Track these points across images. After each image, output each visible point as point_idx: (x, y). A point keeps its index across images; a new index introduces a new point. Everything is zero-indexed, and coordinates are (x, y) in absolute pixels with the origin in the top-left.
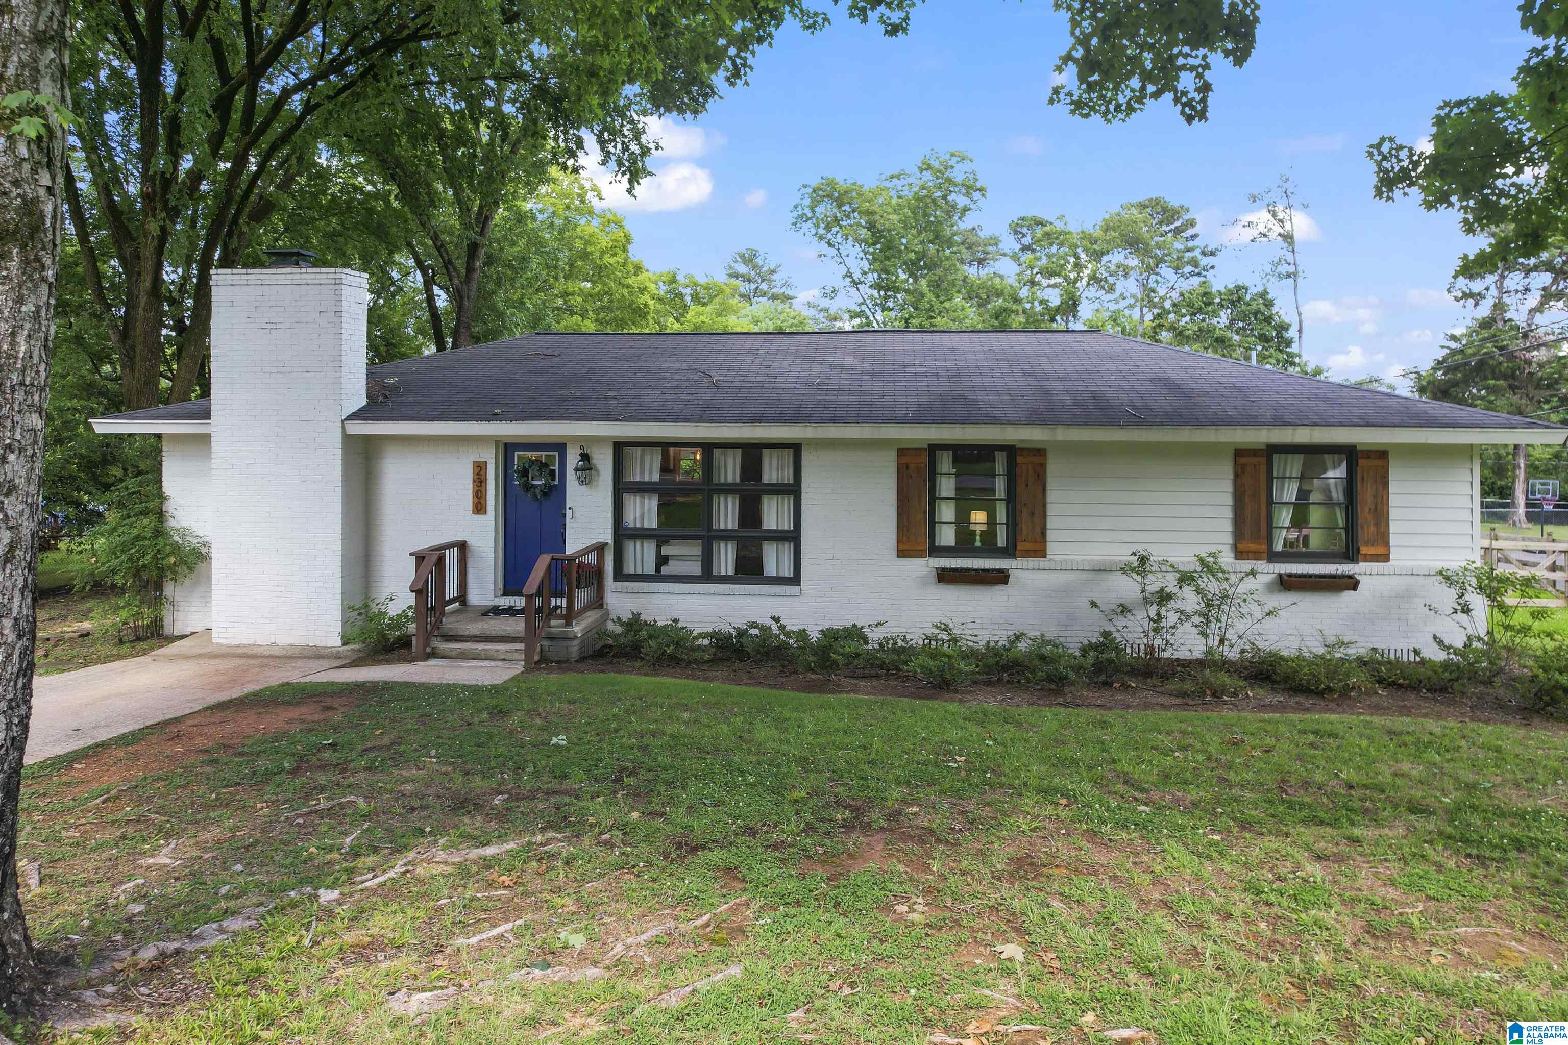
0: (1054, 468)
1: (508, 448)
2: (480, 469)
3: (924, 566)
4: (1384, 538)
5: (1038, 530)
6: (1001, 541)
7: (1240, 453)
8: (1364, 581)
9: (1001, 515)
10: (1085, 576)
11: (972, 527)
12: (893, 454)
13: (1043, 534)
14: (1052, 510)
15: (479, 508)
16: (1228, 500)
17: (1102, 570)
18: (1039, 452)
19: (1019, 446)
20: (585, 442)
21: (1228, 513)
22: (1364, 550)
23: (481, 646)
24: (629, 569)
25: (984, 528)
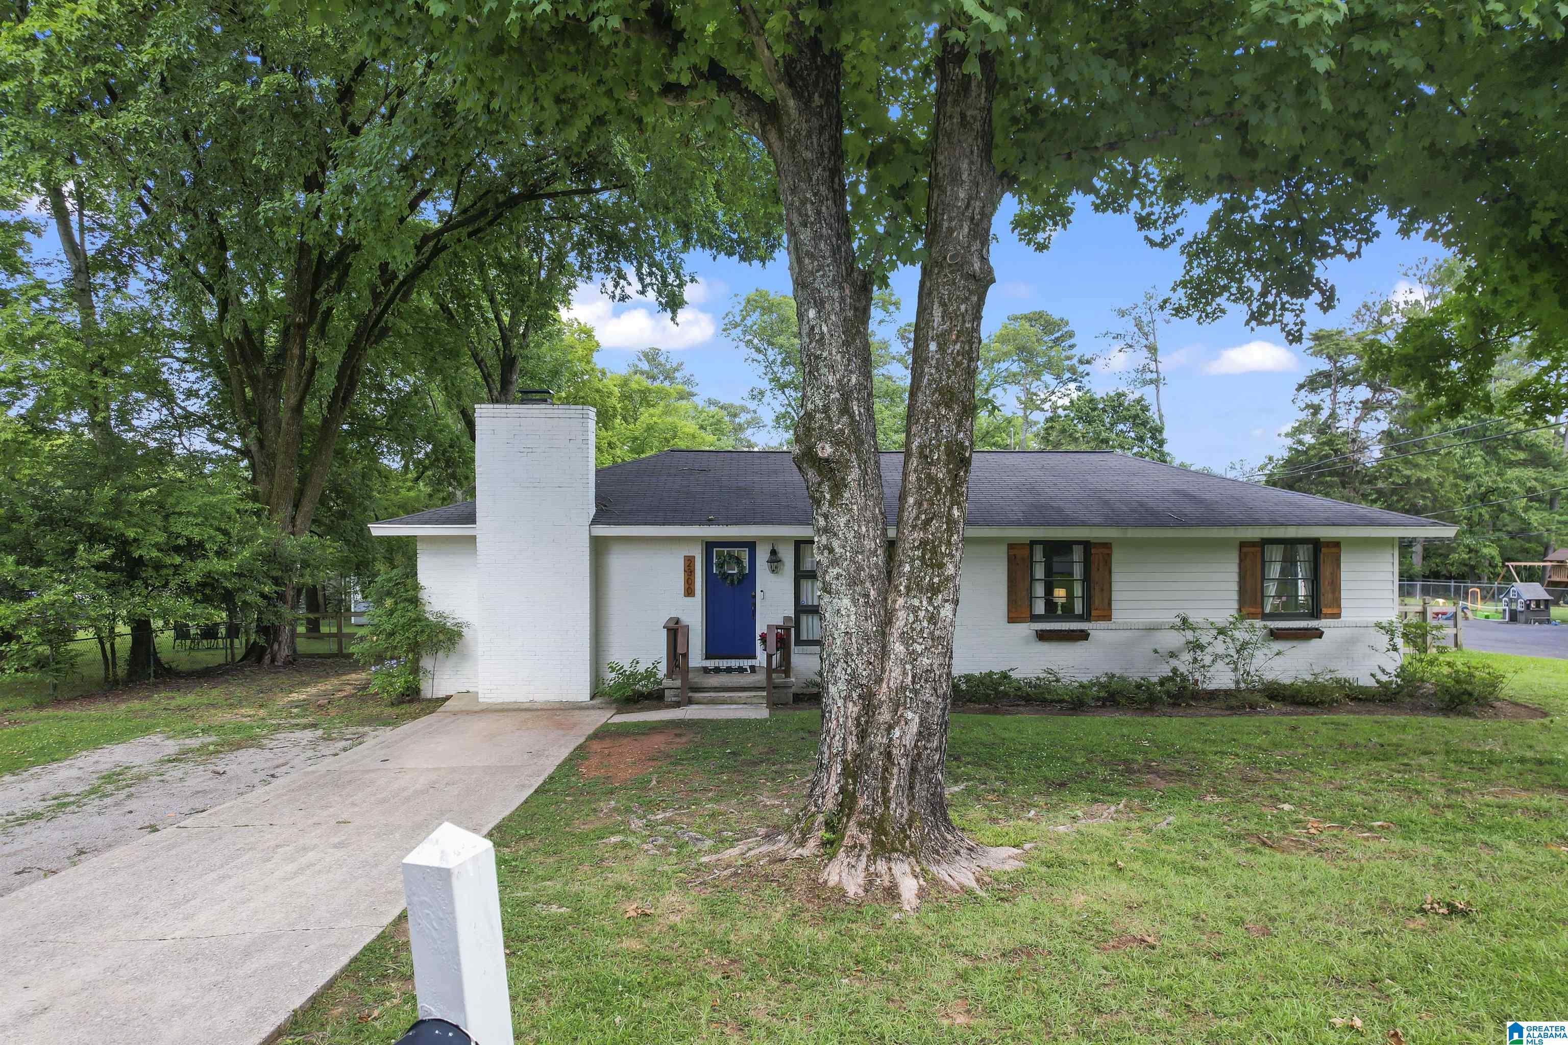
0: (1117, 556)
1: (710, 546)
2: (689, 563)
3: (1026, 629)
4: (1337, 602)
5: (1106, 601)
6: (1078, 608)
7: (1244, 545)
8: (1327, 633)
9: (1078, 591)
10: (1137, 633)
11: (1056, 600)
12: (1004, 548)
13: (1110, 604)
14: (1115, 587)
15: (689, 591)
16: (1235, 577)
17: (1152, 629)
18: (1106, 546)
19: (1092, 541)
20: (774, 541)
21: (1235, 587)
22: (1325, 611)
23: (726, 695)
24: (804, 637)
25: (1064, 600)
